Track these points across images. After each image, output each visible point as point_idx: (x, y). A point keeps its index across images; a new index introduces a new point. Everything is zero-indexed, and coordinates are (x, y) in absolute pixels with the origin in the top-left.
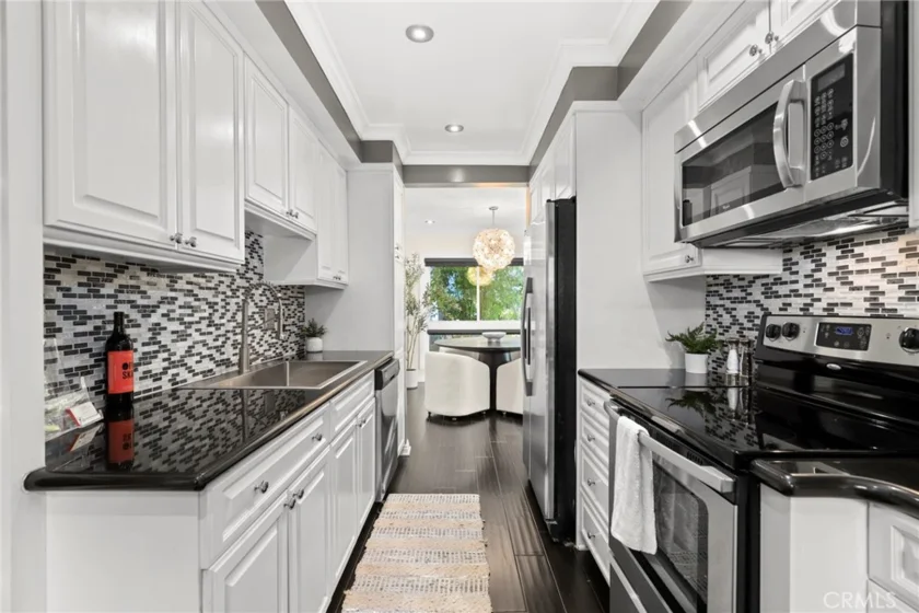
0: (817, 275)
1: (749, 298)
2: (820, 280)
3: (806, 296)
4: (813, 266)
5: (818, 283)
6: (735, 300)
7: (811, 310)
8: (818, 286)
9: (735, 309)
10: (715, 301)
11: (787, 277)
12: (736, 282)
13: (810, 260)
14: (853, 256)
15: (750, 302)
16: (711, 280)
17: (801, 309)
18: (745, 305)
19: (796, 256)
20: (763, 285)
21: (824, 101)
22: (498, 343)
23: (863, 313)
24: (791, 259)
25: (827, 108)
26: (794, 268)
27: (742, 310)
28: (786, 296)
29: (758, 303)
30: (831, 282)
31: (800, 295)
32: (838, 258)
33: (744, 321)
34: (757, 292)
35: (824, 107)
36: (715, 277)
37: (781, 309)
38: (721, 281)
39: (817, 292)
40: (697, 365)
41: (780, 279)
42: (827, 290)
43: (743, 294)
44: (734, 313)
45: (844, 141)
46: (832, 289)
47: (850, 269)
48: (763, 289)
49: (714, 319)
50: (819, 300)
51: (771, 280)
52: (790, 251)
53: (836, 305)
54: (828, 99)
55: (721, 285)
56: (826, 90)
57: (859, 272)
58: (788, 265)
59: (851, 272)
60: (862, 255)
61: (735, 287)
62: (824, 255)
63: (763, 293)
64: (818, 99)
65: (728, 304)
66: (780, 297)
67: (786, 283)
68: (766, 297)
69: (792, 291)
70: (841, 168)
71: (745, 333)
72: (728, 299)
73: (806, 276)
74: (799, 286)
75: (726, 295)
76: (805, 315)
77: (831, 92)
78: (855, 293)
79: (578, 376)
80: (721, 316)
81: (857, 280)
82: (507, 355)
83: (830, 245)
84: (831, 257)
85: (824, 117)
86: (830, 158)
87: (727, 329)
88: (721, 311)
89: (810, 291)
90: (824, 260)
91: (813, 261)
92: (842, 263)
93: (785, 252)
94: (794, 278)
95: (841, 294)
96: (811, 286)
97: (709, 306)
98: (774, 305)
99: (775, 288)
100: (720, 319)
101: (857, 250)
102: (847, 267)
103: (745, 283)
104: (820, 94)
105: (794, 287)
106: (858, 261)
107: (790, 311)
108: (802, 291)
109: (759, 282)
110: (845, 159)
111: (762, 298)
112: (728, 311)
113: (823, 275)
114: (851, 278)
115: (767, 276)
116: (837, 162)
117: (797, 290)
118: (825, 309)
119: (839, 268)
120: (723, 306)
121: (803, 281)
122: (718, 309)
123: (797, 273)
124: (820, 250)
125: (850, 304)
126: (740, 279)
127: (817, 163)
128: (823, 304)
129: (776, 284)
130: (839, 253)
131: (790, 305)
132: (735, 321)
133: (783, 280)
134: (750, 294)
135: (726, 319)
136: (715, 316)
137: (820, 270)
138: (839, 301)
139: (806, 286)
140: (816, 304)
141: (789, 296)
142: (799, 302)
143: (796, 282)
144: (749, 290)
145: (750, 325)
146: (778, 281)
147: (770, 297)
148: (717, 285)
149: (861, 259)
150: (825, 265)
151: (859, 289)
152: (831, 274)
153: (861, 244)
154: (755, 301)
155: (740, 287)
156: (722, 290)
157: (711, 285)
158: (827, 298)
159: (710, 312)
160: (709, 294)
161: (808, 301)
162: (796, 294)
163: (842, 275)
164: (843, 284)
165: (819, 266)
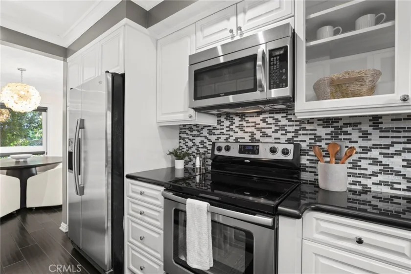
0: (231, 127)
1: (201, 135)
2: (233, 129)
3: (227, 134)
4: (230, 123)
5: (232, 130)
6: (194, 136)
7: (229, 140)
8: (231, 131)
9: (195, 139)
10: (183, 136)
11: (218, 127)
12: (195, 128)
13: (228, 121)
14: (245, 121)
15: (202, 136)
16: (182, 127)
17: (225, 140)
18: (199, 138)
19: (222, 119)
20: (208, 130)
21: (275, 60)
22: (25, 162)
23: (248, 141)
24: (220, 120)
25: (277, 63)
26: (222, 124)
27: (198, 140)
28: (218, 134)
29: (206, 137)
30: (237, 130)
31: (224, 134)
32: (239, 121)
33: (199, 145)
34: (205, 132)
35: (275, 62)
36: (184, 125)
37: (216, 140)
38: (187, 127)
39: (231, 133)
40: (180, 165)
41: (216, 127)
42: (235, 132)
43: (199, 133)
44: (194, 141)
45: (284, 77)
46: (237, 132)
47: (244, 125)
48: (208, 131)
49: (184, 144)
50: (232, 136)
51: (211, 128)
52: (220, 117)
53: (239, 138)
54: (277, 60)
55: (187, 129)
56: (276, 56)
57: (247, 127)
58: (219, 122)
59: (244, 127)
60: (248, 120)
61: (194, 130)
62: (234, 119)
63: (208, 133)
64: (272, 59)
65: (191, 137)
66: (216, 135)
67: (218, 129)
68: (209, 135)
69: (221, 132)
70: (282, 87)
71: (199, 149)
72: (191, 135)
73: (227, 127)
74: (224, 131)
75: (189, 133)
76: (236, 142)
77: (278, 57)
78: (246, 134)
79: (125, 179)
80: (187, 142)
81: (247, 130)
82: (34, 169)
83: (236, 116)
84: (237, 120)
85: (275, 66)
86: (278, 82)
87: (191, 148)
88: (187, 140)
89: (229, 133)
90: (234, 121)
91: (230, 122)
92: (241, 123)
93: (218, 117)
94: (222, 127)
95: (240, 134)
96: (229, 131)
97: (180, 138)
98: (213, 138)
99: (213, 131)
100: (187, 144)
101: (246, 119)
102: (243, 124)
103: (199, 128)
104: (273, 57)
105: (222, 131)
106: (247, 123)
107: (220, 140)
108: (225, 133)
109: (206, 129)
110: (284, 84)
111: (207, 135)
112: (191, 140)
113: (233, 127)
114: (244, 129)
115: (210, 126)
116: (281, 84)
117: (223, 132)
118: (234, 140)
119: (240, 125)
120: (188, 138)
121: (226, 129)
122: (185, 139)
123: (223, 126)
124: (233, 118)
125: (244, 138)
126: (197, 127)
127: (272, 83)
128: (234, 138)
129: (214, 130)
130: (240, 119)
131: (220, 138)
132: (194, 144)
133: (217, 128)
134: (202, 133)
135: (190, 144)
136: (184, 142)
137: (233, 125)
138: (240, 137)
139: (227, 131)
140: (231, 138)
141: (220, 134)
142: (224, 137)
143: (223, 129)
144: (201, 132)
145: (202, 146)
146: (215, 128)
147: (211, 135)
148: (185, 129)
149: (247, 122)
150: (234, 123)
151: (247, 132)
152: (236, 127)
153: (248, 117)
154: (204, 136)
155: (197, 130)
156: (187, 131)
157: (182, 129)
158: (236, 136)
159: (182, 141)
160: (180, 133)
161: (228, 136)
162: (223, 134)
163: (241, 127)
164: (241, 130)
165: (232, 124)
